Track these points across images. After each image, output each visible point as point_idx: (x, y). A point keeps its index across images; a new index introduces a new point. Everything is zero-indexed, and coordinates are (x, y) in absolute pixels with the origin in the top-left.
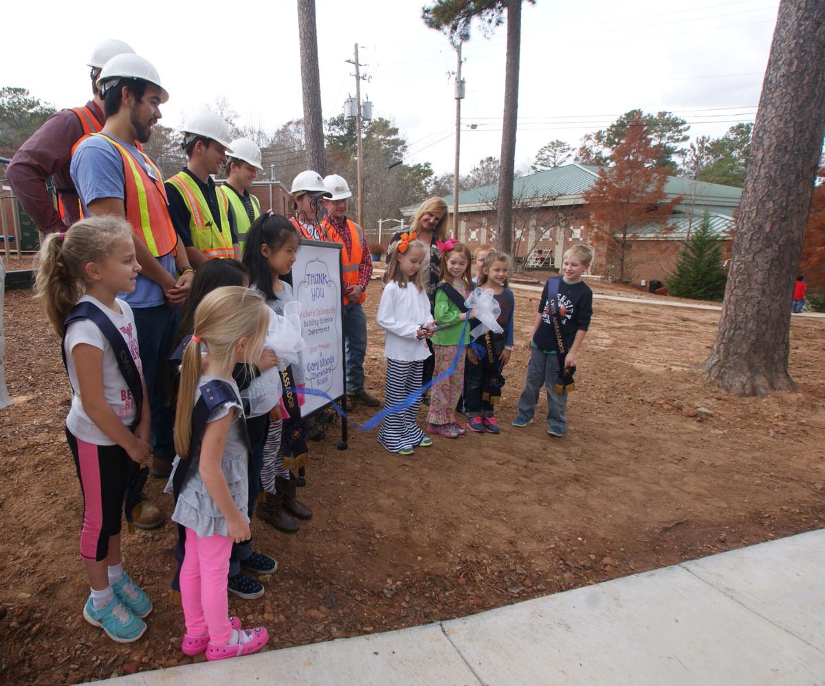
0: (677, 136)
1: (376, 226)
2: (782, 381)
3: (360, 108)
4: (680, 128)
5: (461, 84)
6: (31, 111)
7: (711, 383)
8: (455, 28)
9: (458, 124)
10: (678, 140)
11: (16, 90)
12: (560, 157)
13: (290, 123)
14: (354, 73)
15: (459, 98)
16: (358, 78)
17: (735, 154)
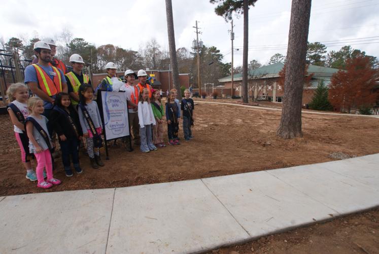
0: (322, 51)
1: (204, 86)
2: (298, 134)
3: (198, 43)
4: (324, 48)
5: (233, 34)
6: (85, 46)
7: (278, 135)
8: (227, 15)
9: (233, 49)
10: (322, 53)
11: (80, 39)
12: (279, 60)
13: (179, 49)
14: (196, 31)
15: (232, 39)
16: (197, 33)
17: (344, 57)
